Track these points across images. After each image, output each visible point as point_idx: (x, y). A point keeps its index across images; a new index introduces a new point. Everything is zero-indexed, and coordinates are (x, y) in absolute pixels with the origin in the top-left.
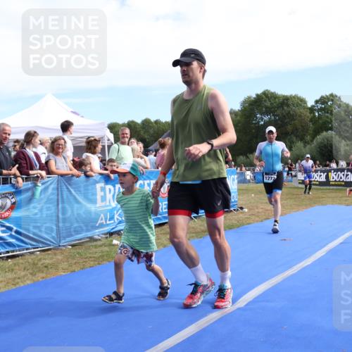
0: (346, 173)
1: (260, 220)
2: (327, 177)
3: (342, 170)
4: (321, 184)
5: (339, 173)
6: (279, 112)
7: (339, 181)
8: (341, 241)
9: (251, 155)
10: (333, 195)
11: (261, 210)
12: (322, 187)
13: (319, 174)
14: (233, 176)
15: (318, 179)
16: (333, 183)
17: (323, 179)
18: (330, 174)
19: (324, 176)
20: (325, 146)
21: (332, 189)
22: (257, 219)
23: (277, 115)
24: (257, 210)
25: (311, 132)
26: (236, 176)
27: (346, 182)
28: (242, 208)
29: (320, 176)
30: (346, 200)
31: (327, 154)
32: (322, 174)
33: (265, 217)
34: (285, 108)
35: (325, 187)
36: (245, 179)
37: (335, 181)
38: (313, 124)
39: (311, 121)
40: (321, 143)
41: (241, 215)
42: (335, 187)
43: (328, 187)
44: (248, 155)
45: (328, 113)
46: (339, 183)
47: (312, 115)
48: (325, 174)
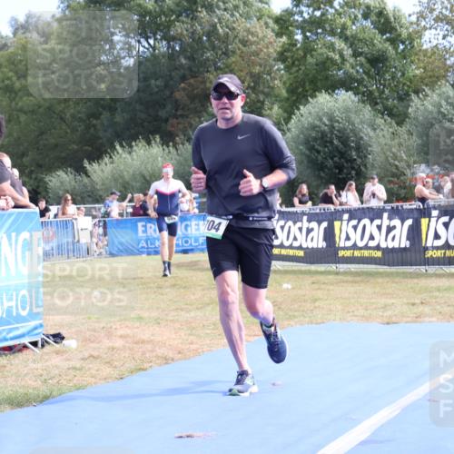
0: (386, 222)
1: (116, 373)
2: (329, 235)
3: (375, 214)
4: (312, 256)
5: (366, 221)
6: (180, 28)
7: (366, 247)
8: (363, 437)
9: (95, 165)
10: (348, 290)
11: (119, 343)
12: (313, 267)
13: (305, 224)
14: (25, 235)
15: (302, 240)
16: (348, 253)
17: (317, 241)
18: (337, 224)
19: (319, 230)
20: (324, 138)
21: (345, 273)
22: (107, 371)
23: (174, 39)
24: (107, 343)
25: (284, 93)
26: (39, 234)
27: (386, 251)
28: (58, 337)
29: (309, 231)
30: (385, 307)
31: (330, 163)
32: (314, 225)
33: (130, 365)
34: (203, 14)
35: (322, 268)
36: (76, 243)
37: (355, 247)
38: (287, 69)
39: (282, 57)
40: (314, 127)
41: (56, 360)
42: (353, 267)
43: (333, 267)
44: (86, 164)
45: (333, 33)
46: (366, 253)
47: (284, 39)
48: (325, 224)
